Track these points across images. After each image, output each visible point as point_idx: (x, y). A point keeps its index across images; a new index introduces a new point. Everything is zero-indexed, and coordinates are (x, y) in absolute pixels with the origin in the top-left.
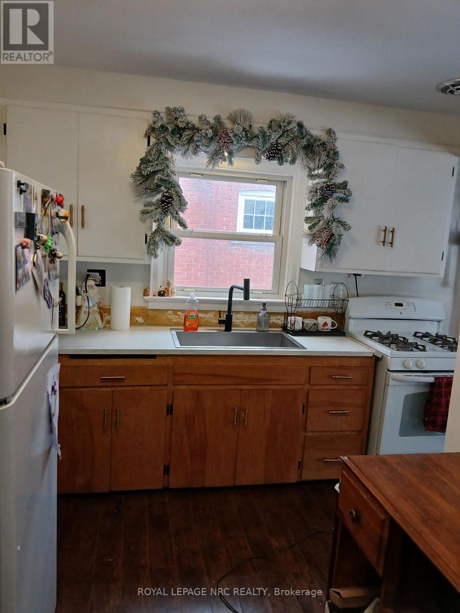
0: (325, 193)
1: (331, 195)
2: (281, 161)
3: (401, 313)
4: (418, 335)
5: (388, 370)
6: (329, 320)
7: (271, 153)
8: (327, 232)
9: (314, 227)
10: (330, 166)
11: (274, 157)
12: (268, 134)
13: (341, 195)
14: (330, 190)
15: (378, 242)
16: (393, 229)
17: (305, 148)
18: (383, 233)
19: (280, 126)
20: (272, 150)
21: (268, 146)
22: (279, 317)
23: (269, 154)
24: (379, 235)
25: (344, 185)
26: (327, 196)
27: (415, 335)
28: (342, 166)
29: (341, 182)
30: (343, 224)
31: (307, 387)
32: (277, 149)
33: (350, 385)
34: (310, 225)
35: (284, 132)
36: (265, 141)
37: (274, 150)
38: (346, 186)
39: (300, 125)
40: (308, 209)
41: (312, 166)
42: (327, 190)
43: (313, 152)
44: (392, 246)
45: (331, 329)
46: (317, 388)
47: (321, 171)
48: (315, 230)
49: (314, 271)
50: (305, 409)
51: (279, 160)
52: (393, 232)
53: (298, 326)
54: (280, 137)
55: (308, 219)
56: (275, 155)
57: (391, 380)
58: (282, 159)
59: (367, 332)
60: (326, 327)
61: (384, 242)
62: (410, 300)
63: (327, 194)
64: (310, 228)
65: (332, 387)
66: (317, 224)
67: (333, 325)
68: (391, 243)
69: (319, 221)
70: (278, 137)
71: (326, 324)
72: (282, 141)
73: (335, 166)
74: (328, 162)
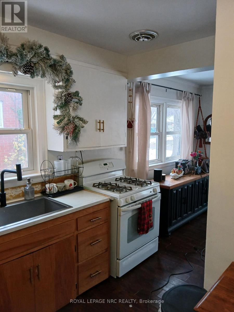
0: (67, 99)
1: (72, 100)
2: (33, 75)
3: (108, 169)
4: (117, 179)
5: (119, 207)
6: (72, 182)
7: (27, 68)
8: (72, 125)
9: (61, 122)
10: (68, 80)
11: (29, 71)
12: (25, 54)
13: (76, 100)
14: (71, 97)
15: (96, 129)
16: (103, 121)
17: (51, 66)
18: (99, 124)
19: (32, 48)
20: (27, 66)
21: (25, 62)
22: (37, 186)
23: (25, 69)
24: (96, 125)
25: (77, 94)
26: (69, 101)
27: (116, 180)
28: (74, 81)
29: (74, 91)
30: (81, 119)
31: (76, 233)
32: (31, 66)
33: (99, 222)
34: (58, 121)
35: (35, 53)
36: (22, 59)
37: (29, 66)
38: (78, 94)
39: (47, 49)
40: (55, 109)
41: (57, 79)
42: (69, 97)
43: (56, 70)
44: (103, 131)
45: (74, 187)
46: (82, 232)
47: (61, 84)
48: (62, 124)
49: (63, 151)
50: (76, 248)
51: (31, 74)
52: (103, 123)
53: (55, 190)
54: (33, 57)
55: (55, 117)
56: (30, 70)
57: (122, 212)
58: (34, 74)
59: (94, 184)
60: (71, 187)
61: (100, 129)
62: (110, 161)
63: (69, 100)
64: (58, 123)
65: (90, 227)
66: (63, 120)
67: (75, 184)
68: (103, 130)
69: (64, 118)
70: (32, 56)
71: (71, 185)
72: (34, 60)
73: (71, 81)
74: (66, 77)
